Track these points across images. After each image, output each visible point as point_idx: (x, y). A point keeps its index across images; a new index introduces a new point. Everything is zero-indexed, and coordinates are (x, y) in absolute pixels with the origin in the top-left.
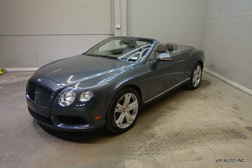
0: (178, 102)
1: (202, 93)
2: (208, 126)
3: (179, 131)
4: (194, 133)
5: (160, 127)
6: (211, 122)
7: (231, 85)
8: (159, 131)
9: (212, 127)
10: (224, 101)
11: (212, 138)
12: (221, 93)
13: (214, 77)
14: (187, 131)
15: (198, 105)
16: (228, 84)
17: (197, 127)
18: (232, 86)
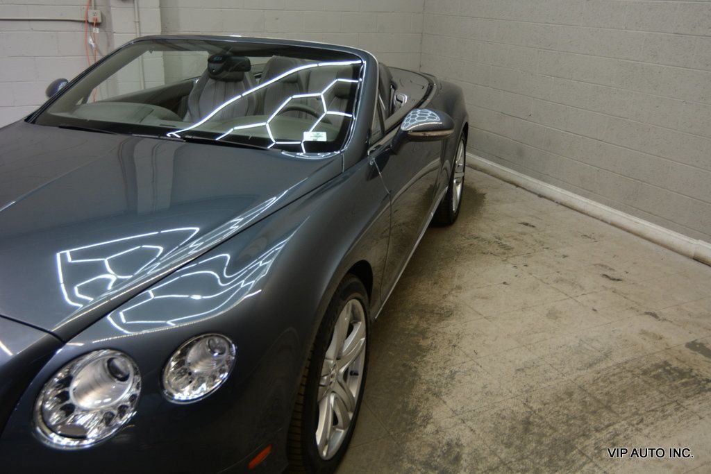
0: (436, 283)
1: (483, 235)
2: (590, 366)
3: (523, 409)
4: (575, 408)
5: (451, 406)
6: (591, 348)
7: (540, 196)
8: (456, 425)
9: (603, 366)
10: (565, 256)
11: (636, 413)
12: (533, 226)
13: (475, 171)
14: (548, 404)
15: (504, 283)
16: (529, 191)
17: (565, 378)
18: (545, 197)
